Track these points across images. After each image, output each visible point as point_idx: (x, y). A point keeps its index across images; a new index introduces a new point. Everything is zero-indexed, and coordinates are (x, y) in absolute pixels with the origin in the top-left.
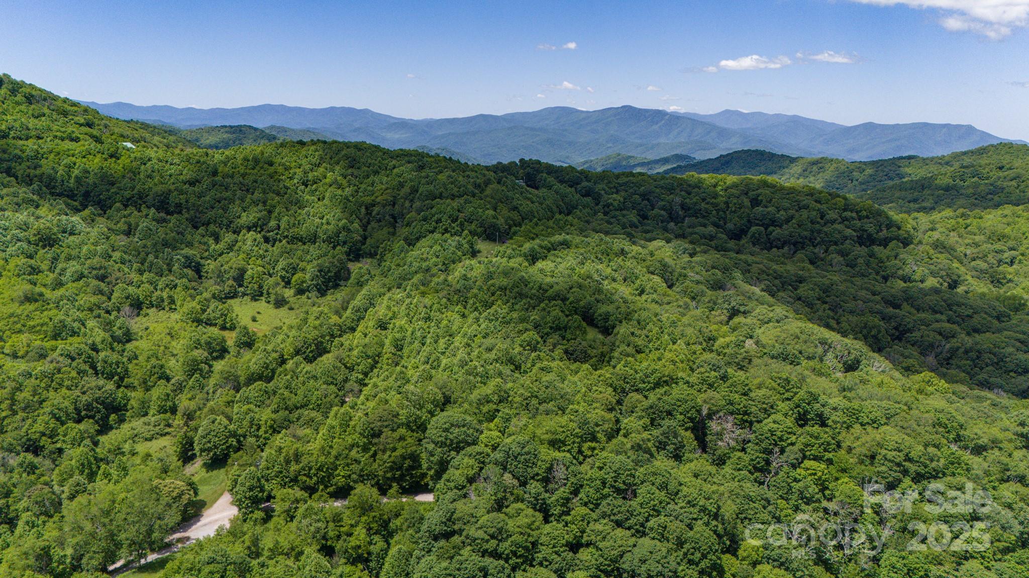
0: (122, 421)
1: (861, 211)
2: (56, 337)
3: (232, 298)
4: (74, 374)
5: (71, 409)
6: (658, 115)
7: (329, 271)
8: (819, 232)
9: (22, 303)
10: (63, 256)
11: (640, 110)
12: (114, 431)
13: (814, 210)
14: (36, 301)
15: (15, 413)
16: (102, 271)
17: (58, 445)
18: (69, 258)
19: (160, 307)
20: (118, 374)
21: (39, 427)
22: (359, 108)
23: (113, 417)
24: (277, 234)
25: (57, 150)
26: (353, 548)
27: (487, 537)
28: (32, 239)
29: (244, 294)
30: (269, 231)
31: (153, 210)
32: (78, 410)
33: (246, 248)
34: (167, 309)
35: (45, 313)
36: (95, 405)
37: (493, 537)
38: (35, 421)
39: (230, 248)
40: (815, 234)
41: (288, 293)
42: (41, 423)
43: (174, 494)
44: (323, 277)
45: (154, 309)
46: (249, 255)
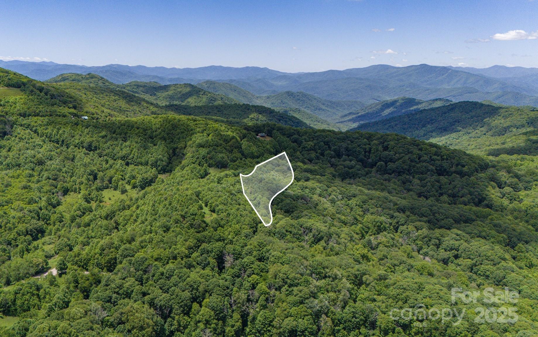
0: (43, 236)
1: (444, 156)
2: (29, 203)
3: (106, 188)
4: (29, 218)
5: (24, 231)
6: (445, 69)
7: (147, 179)
8: (414, 167)
9: (22, 189)
10: (44, 169)
11: (432, 67)
12: (40, 240)
13: (415, 154)
14: (27, 188)
15: (6, 231)
16: (56, 176)
17: (17, 244)
18: (46, 170)
19: (75, 191)
20: (47, 219)
21: (12, 236)
22: (261, 67)
23: (40, 235)
24: (132, 161)
25: (55, 122)
26: (83, 287)
27: (116, 287)
28: (35, 162)
29: (111, 187)
30: (129, 160)
31: (84, 149)
32: (27, 232)
33: (117, 167)
34: (78, 192)
35: (29, 193)
36: (33, 230)
37: (118, 287)
38: (11, 234)
39: (111, 167)
40: (411, 168)
41: (128, 187)
42: (12, 235)
43: (37, 263)
44: (144, 182)
45: (73, 192)
46: (117, 170)
